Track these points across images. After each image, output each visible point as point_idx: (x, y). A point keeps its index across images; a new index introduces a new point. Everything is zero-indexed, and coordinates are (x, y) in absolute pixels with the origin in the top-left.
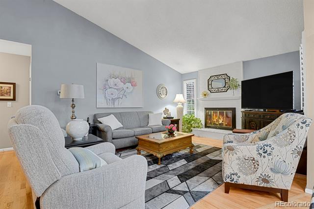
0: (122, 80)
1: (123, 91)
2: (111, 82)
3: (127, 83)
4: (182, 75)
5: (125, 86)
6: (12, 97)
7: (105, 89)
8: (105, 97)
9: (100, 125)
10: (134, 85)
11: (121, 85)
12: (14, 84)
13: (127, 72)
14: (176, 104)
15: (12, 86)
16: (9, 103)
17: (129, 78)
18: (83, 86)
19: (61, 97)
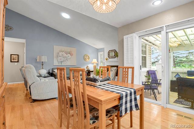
0: (66, 53)
1: (66, 58)
2: (61, 54)
3: (68, 54)
4: (98, 49)
5: (67, 56)
6: (17, 61)
7: (58, 57)
8: (57, 61)
9: (54, 73)
10: (71, 55)
11: (65, 55)
12: (18, 55)
13: (68, 49)
14: (93, 64)
15: (17, 56)
16: (16, 63)
17: (69, 52)
18: (46, 57)
19: (38, 61)
